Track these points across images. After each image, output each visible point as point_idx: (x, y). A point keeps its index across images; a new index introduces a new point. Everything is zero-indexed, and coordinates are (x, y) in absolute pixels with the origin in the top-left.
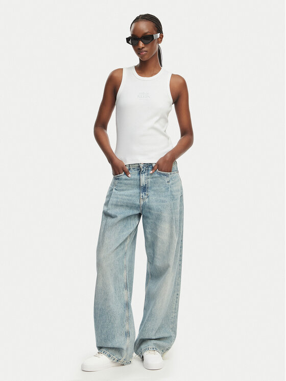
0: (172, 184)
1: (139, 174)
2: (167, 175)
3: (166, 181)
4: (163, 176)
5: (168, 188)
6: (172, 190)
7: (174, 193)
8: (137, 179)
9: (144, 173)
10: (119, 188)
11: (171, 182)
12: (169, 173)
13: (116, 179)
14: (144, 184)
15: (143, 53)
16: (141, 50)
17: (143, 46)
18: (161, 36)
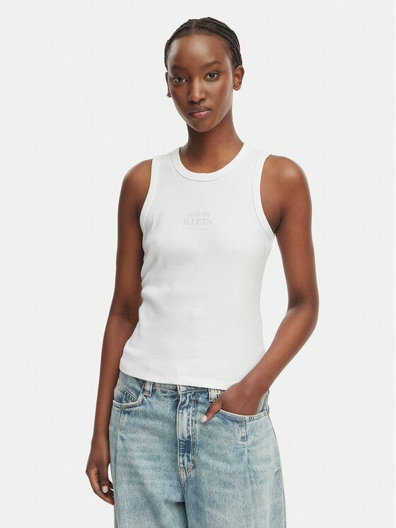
0: (254, 444)
1: (175, 407)
2: (241, 423)
3: (239, 436)
4: (231, 424)
5: (242, 454)
6: (252, 459)
7: (255, 467)
8: (169, 421)
9: (187, 407)
10: (130, 435)
11: (250, 441)
12: (247, 417)
13: (125, 412)
14: (186, 435)
15: (202, 113)
16: (196, 106)
17: (203, 96)
18: (239, 72)
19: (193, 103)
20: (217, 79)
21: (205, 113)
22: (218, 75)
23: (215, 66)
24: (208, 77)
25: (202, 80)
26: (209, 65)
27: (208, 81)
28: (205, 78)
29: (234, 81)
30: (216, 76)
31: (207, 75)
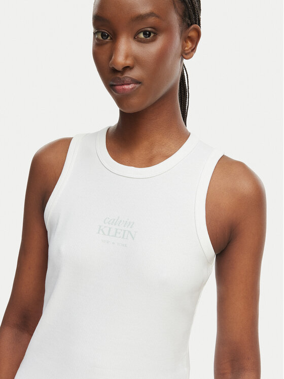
15: (126, 87)
16: (119, 75)
17: (129, 62)
18: (193, 34)
19: (115, 71)
20: (154, 40)
21: (131, 86)
22: (156, 34)
23: (152, 20)
24: (142, 36)
25: (131, 40)
26: (141, 18)
27: (140, 41)
28: (136, 37)
29: (183, 47)
30: (152, 35)
31: (138, 33)
